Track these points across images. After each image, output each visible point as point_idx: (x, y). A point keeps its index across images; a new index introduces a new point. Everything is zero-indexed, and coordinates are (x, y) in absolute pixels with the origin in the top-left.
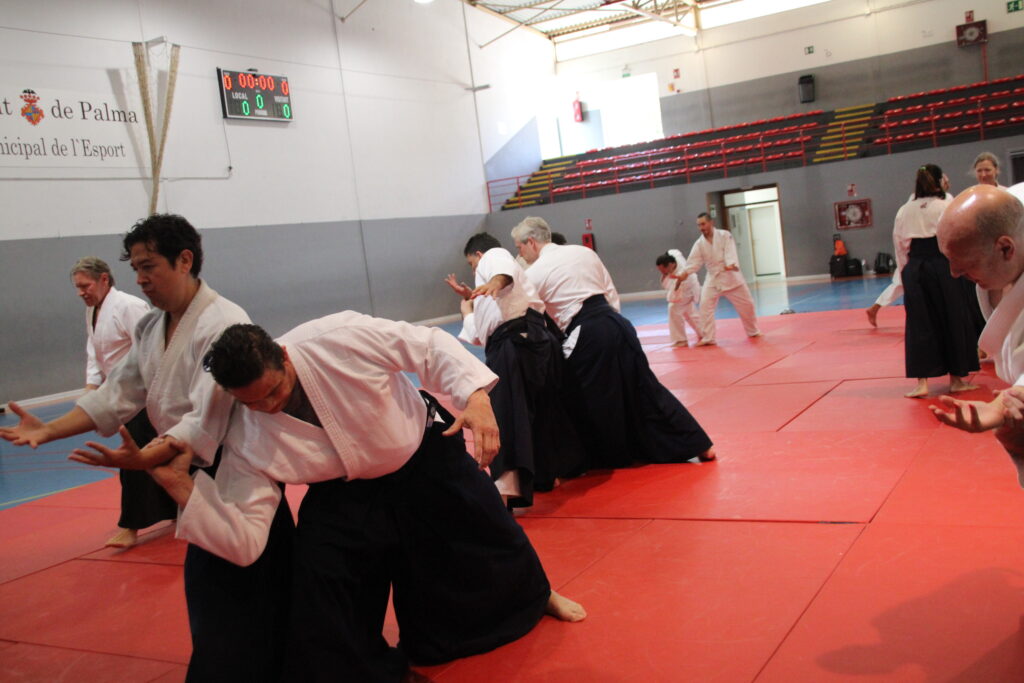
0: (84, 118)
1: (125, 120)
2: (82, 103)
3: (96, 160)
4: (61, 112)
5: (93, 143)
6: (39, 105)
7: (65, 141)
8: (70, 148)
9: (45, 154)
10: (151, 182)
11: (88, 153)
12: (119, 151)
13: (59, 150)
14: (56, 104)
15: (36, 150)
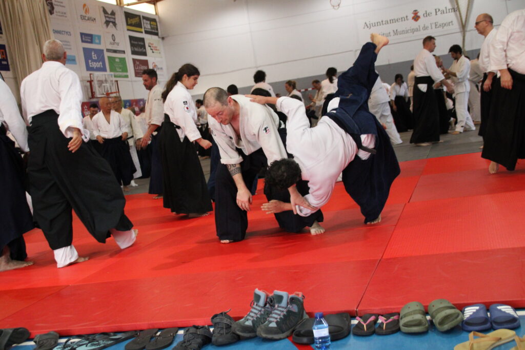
0: (436, 14)
1: (454, 11)
2: (436, 10)
3: (440, 29)
4: (427, 14)
5: (439, 23)
6: (419, 14)
7: (428, 24)
8: (430, 27)
9: (420, 30)
10: (463, 33)
11: (437, 26)
12: (451, 24)
13: (425, 28)
14: (425, 12)
15: (417, 30)
